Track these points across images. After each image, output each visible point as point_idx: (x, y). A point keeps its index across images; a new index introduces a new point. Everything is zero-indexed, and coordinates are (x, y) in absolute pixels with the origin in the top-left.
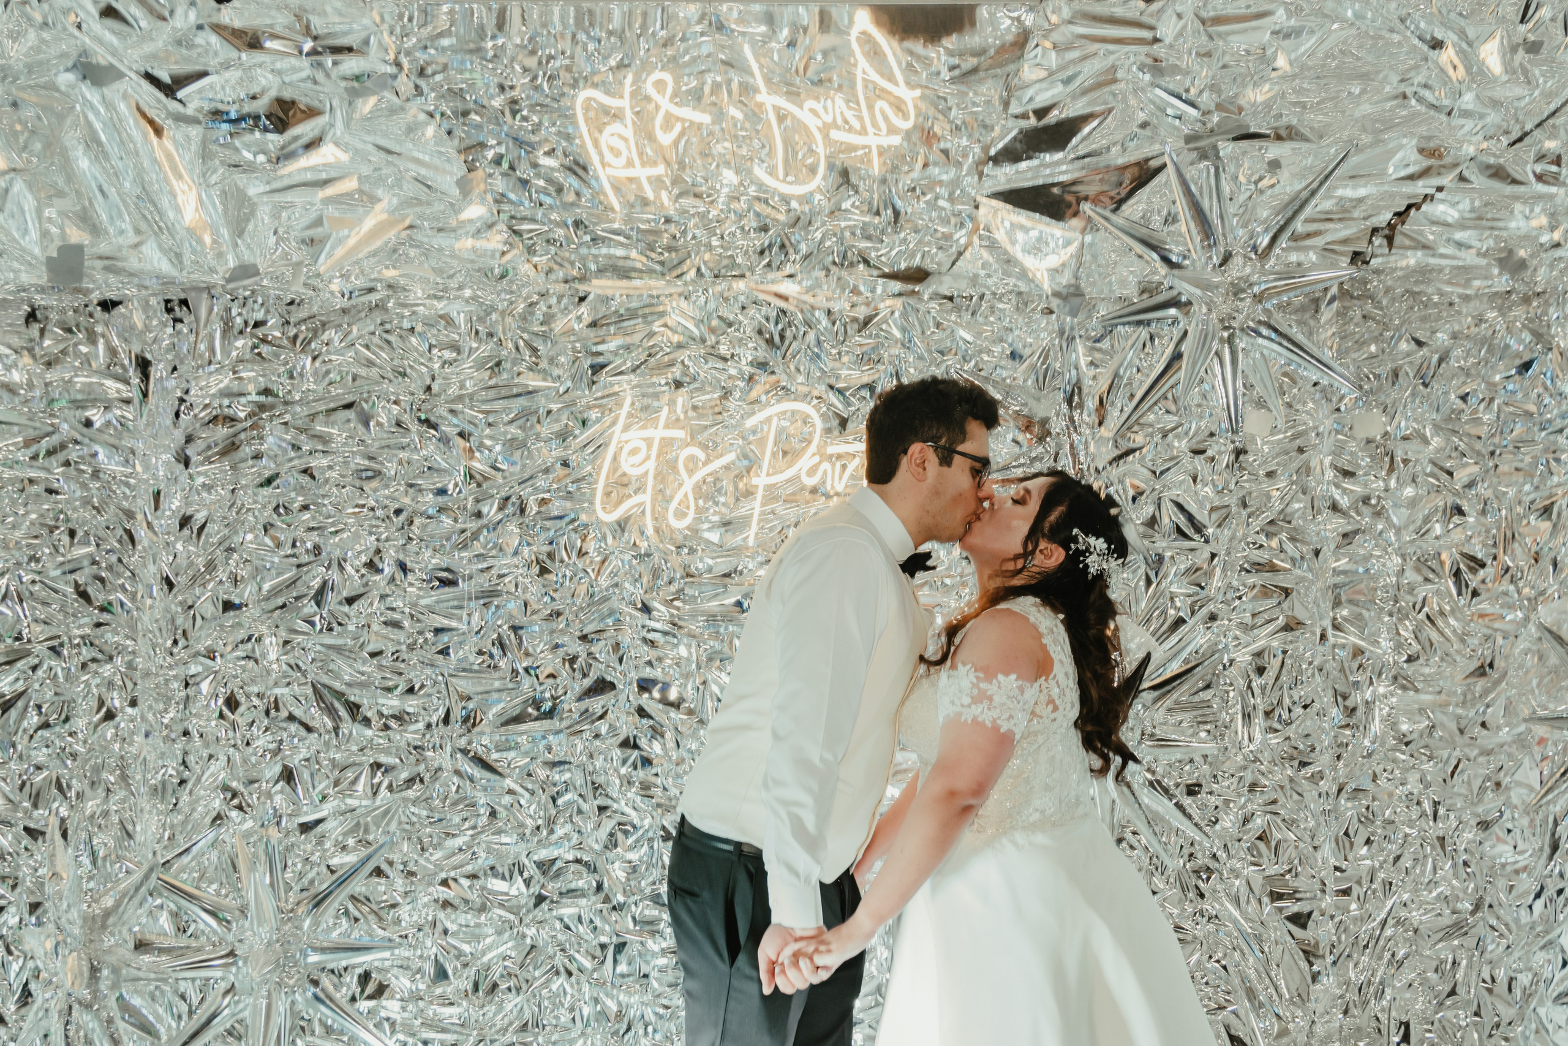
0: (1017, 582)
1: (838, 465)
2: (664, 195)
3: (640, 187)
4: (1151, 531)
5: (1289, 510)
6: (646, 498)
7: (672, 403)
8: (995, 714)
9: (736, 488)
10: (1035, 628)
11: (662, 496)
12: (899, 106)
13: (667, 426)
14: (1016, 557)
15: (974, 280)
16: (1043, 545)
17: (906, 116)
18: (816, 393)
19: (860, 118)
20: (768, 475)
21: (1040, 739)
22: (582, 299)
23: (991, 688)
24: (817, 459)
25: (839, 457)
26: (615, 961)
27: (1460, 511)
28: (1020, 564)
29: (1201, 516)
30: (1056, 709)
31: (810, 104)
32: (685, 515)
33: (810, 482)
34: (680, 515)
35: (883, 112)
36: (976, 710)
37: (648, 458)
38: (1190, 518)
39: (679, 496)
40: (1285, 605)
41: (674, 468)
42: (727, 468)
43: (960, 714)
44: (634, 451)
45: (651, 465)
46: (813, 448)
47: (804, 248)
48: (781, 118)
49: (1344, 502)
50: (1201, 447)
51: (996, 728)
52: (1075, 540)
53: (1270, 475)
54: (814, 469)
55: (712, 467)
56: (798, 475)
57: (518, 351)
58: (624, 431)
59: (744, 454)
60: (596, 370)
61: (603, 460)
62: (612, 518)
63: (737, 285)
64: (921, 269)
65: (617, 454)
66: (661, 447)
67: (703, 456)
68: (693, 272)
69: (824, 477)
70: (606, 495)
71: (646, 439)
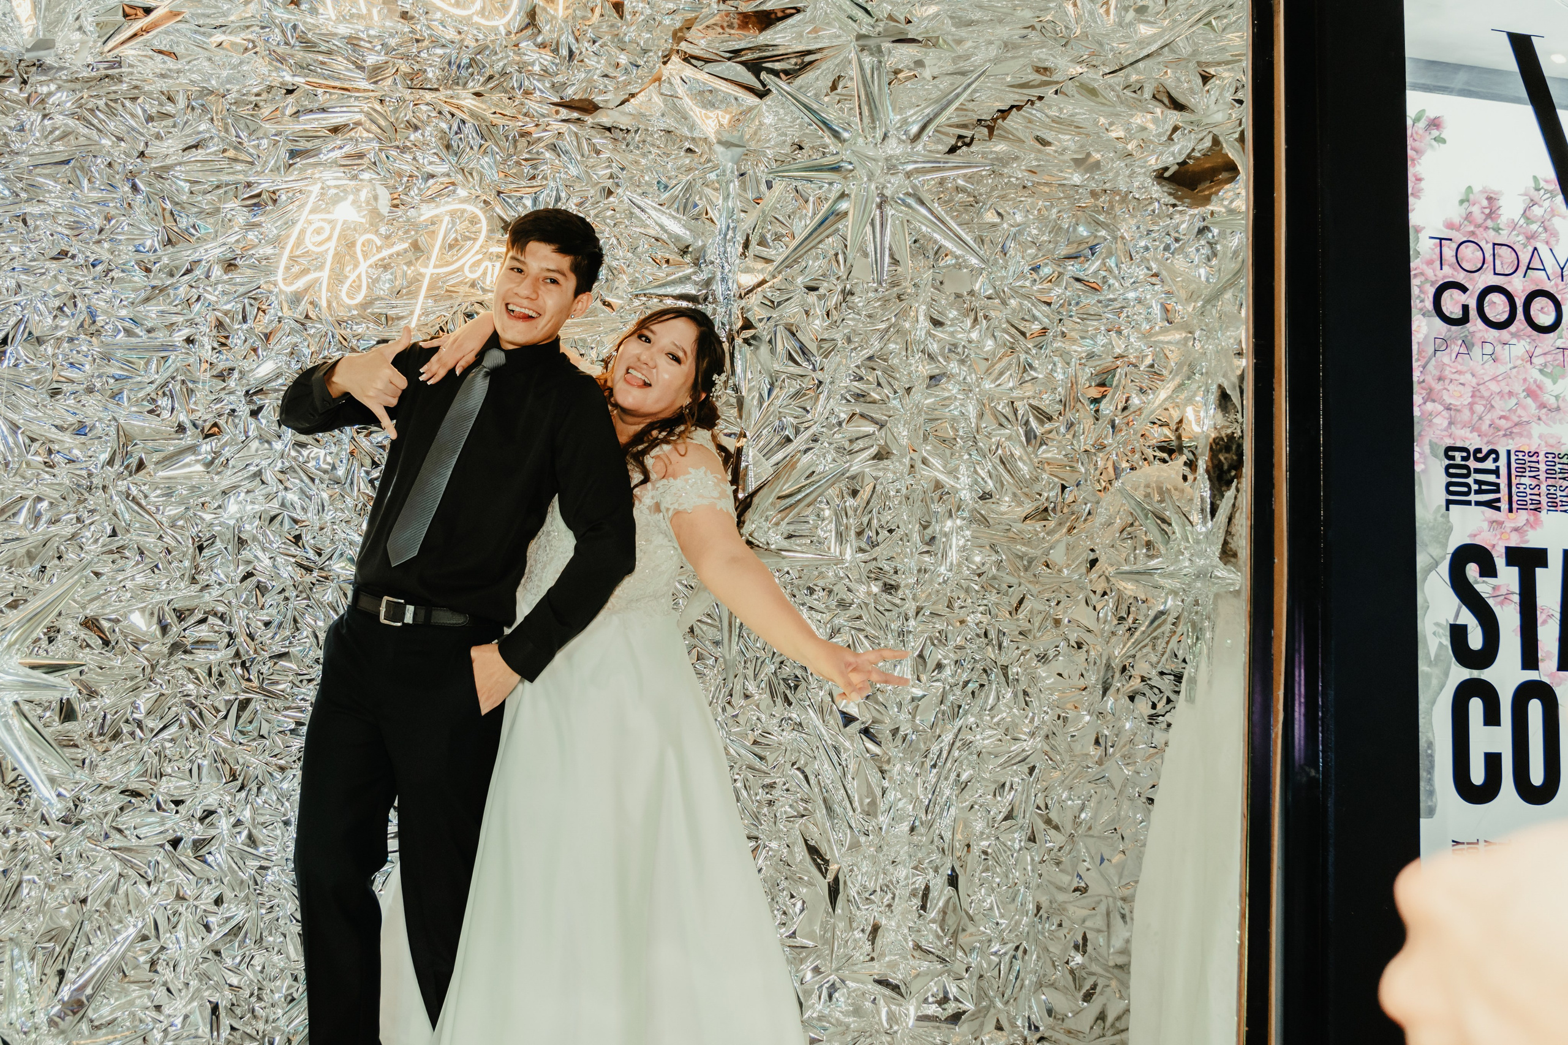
2: (375, 11)
3: (355, 2)
6: (325, 275)
7: (355, 191)
9: (406, 276)
11: (338, 278)
13: (350, 213)
15: (638, 116)
18: (484, 198)
20: (435, 267)
22: (290, 92)
24: (480, 256)
29: (811, 346)
32: (356, 293)
33: (471, 277)
34: (353, 291)
37: (329, 238)
38: (801, 346)
39: (353, 276)
42: (399, 254)
44: (318, 232)
45: (332, 244)
46: (477, 246)
47: (488, 72)
50: (814, 284)
54: (477, 263)
55: (385, 253)
56: (461, 269)
57: (227, 131)
58: (312, 212)
59: (416, 246)
60: (293, 154)
61: (288, 236)
62: (290, 289)
63: (428, 96)
64: (591, 102)
65: (302, 232)
66: (343, 230)
67: (379, 243)
68: (389, 81)
69: (485, 273)
70: (288, 268)
71: (330, 222)
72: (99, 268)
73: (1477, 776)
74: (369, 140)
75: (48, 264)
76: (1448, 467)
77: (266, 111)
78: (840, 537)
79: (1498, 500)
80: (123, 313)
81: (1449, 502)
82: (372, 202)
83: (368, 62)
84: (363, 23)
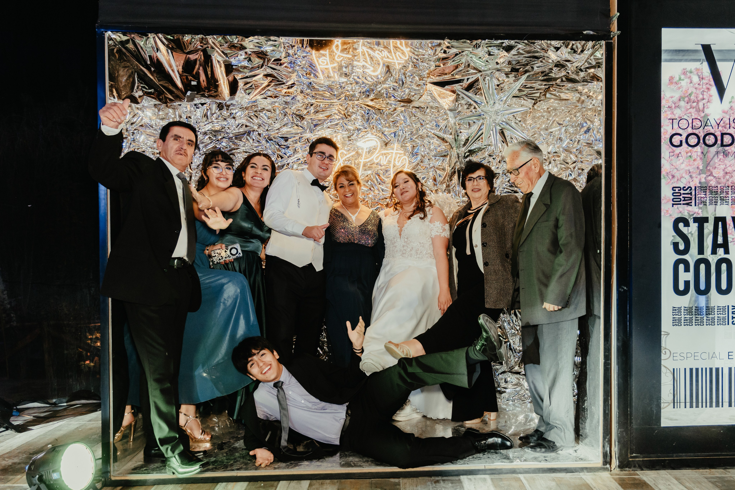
1: (385, 157)
2: (336, 74)
3: (328, 71)
7: (337, 136)
12: (403, 53)
15: (425, 103)
17: (405, 57)
18: (378, 135)
20: (364, 159)
22: (312, 105)
24: (378, 154)
25: (385, 154)
27: (570, 175)
31: (377, 52)
33: (376, 161)
35: (398, 55)
42: (352, 156)
46: (377, 151)
47: (376, 92)
48: (369, 55)
50: (492, 154)
54: (378, 157)
55: (348, 156)
56: (373, 159)
57: (293, 120)
59: (357, 152)
60: (315, 126)
63: (356, 102)
64: (409, 99)
67: (345, 153)
68: (344, 98)
69: (381, 160)
74: (339, 119)
76: (673, 194)
77: (305, 112)
79: (691, 202)
82: (342, 140)
83: (336, 93)
84: (333, 80)
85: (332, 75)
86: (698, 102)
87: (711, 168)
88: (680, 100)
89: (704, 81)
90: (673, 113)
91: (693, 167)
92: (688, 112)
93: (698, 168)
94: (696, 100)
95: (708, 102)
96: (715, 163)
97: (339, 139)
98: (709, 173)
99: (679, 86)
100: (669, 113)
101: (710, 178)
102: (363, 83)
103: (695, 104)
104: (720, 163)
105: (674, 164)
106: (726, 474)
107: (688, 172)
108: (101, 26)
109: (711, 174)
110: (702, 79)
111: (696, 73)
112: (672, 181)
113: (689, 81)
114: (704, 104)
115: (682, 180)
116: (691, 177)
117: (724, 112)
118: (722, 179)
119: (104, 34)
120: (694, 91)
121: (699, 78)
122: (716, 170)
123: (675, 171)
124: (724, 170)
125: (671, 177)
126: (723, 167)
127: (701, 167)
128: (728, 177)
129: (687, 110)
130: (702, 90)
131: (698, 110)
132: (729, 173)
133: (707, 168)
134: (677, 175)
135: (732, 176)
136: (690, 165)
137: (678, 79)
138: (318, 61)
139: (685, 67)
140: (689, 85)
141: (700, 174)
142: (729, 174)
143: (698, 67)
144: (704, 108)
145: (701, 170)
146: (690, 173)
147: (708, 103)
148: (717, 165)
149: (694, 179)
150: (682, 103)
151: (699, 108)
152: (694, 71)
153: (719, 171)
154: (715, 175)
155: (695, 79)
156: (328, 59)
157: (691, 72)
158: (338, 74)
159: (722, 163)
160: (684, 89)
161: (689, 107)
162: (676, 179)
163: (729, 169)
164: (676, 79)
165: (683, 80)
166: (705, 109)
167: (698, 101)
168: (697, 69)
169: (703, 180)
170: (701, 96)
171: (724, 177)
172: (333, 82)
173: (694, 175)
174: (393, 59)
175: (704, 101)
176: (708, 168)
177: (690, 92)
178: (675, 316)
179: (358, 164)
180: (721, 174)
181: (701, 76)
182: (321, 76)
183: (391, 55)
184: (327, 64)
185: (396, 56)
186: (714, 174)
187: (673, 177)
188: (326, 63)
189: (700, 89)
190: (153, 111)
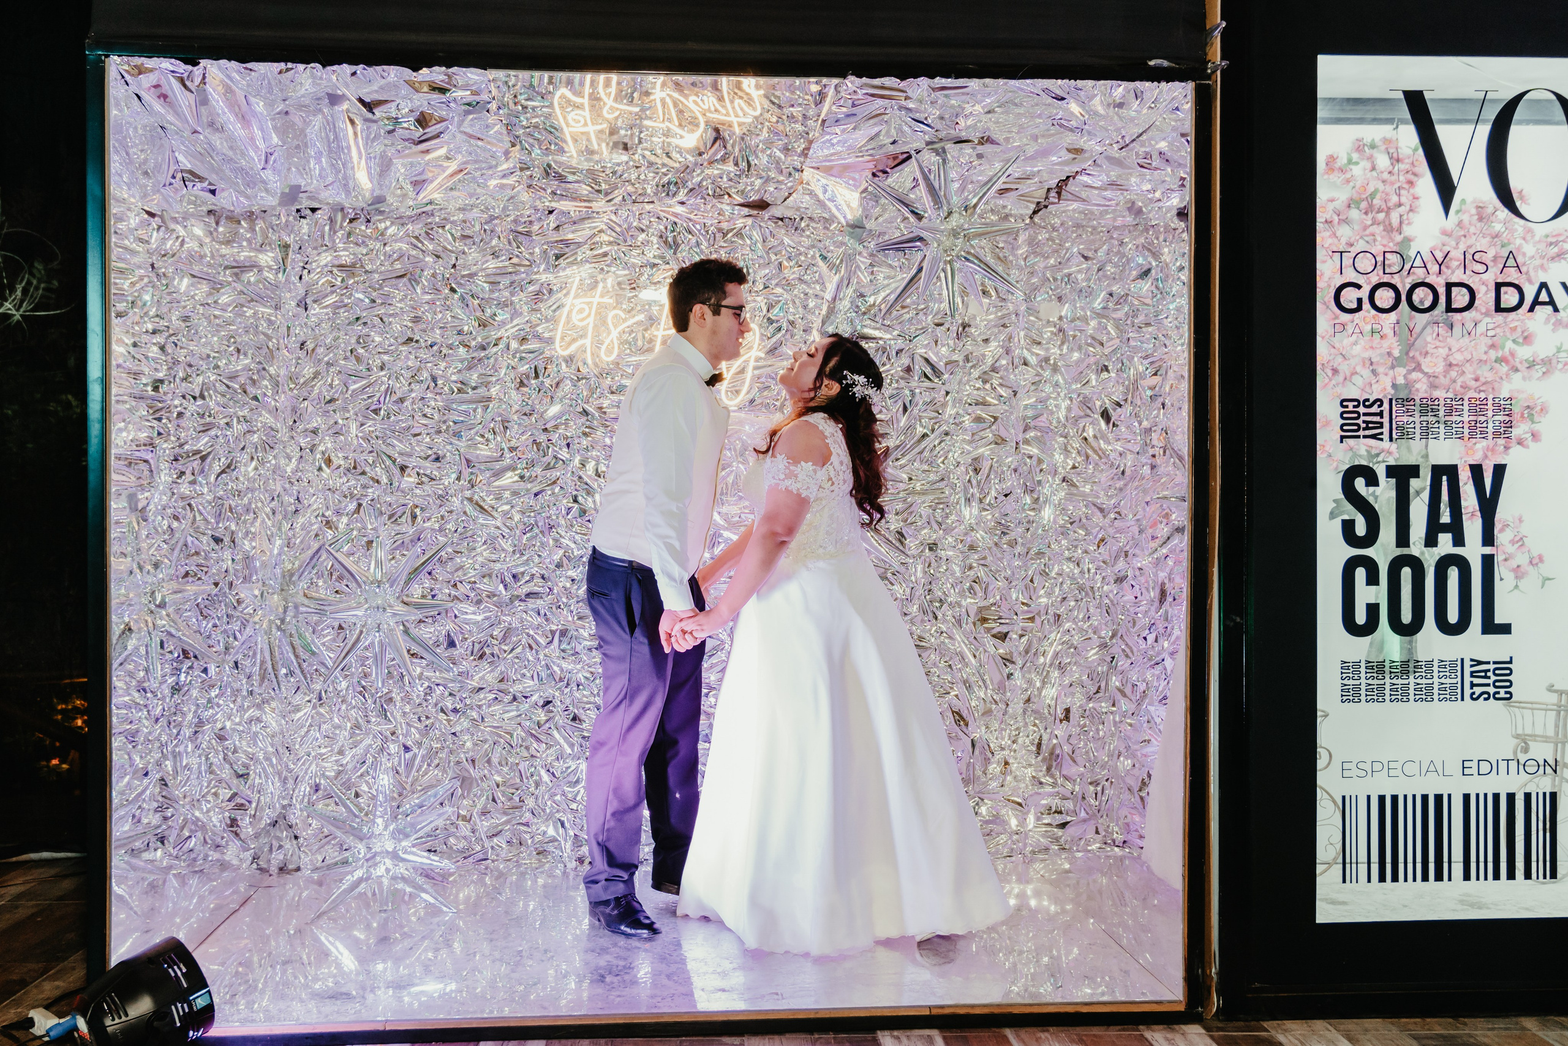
0: (812, 404)
2: (604, 145)
3: (588, 140)
4: (906, 376)
5: (997, 364)
6: (587, 342)
7: (604, 280)
8: (799, 485)
9: (644, 337)
10: (822, 433)
11: (598, 343)
12: (749, 102)
13: (602, 296)
14: (810, 390)
15: (798, 209)
16: (826, 382)
17: (755, 109)
19: (727, 109)
20: (664, 330)
21: (824, 502)
22: (551, 212)
23: (797, 469)
26: (560, 641)
27: (1106, 368)
28: (812, 394)
29: (941, 366)
30: (833, 484)
31: (693, 98)
32: (612, 353)
34: (609, 351)
35: (739, 105)
36: (788, 483)
37: (589, 315)
38: (933, 367)
39: (607, 341)
40: (994, 427)
41: (604, 322)
43: (778, 485)
44: (581, 311)
45: (591, 320)
47: (690, 185)
48: (675, 105)
49: (1033, 360)
50: (941, 321)
51: (799, 495)
52: (845, 378)
53: (986, 341)
55: (629, 323)
57: (510, 244)
58: (574, 298)
60: (558, 257)
61: (560, 316)
62: (566, 353)
63: (648, 207)
64: (763, 201)
65: (570, 312)
66: (597, 309)
67: (623, 316)
68: (620, 198)
70: (562, 339)
71: (588, 303)
72: (435, 348)
73: (1361, 618)
74: (610, 243)
75: (401, 348)
76: (1342, 413)
77: (535, 227)
78: (968, 500)
79: (1382, 434)
80: (454, 378)
81: (1342, 438)
82: (616, 287)
83: (604, 186)
84: (596, 157)
85: (596, 147)
86: (1388, 210)
87: (1417, 354)
88: (1349, 206)
89: (1402, 166)
90: (1334, 235)
91: (1378, 351)
92: (1367, 232)
93: (1389, 354)
94: (1384, 206)
95: (1411, 210)
96: (1427, 343)
97: (609, 285)
98: (1413, 365)
99: (1348, 175)
100: (1328, 234)
101: (1415, 375)
102: (664, 165)
103: (1381, 216)
104: (1438, 344)
105: (1337, 345)
106: (1457, 1028)
107: (1368, 363)
108: (98, 45)
109: (1418, 368)
110: (1398, 160)
111: (1383, 148)
112: (1333, 382)
113: (1368, 165)
114: (1401, 216)
115: (1357, 379)
116: (1374, 372)
117: (1444, 233)
118: (1441, 377)
119: (104, 62)
120: (1381, 186)
121: (1391, 158)
122: (1428, 359)
123: (1340, 359)
124: (1445, 359)
125: (1330, 373)
126: (1443, 352)
127: (1396, 353)
128: (1453, 374)
129: (1365, 228)
130: (1396, 186)
131: (1389, 229)
132: (1457, 365)
133: (1407, 354)
134: (1344, 368)
135: (1464, 372)
136: (1372, 347)
137: (1345, 161)
138: (565, 118)
139: (1360, 136)
140: (1369, 174)
141: (1393, 367)
142: (1457, 369)
143: (1388, 136)
144: (1401, 223)
145: (1396, 359)
146: (1372, 364)
147: (1411, 214)
148: (1430, 348)
149: (1382, 377)
150: (1354, 214)
151: (1390, 224)
152: (1380, 143)
153: (1434, 360)
154: (1426, 370)
155: (1383, 161)
156: (587, 113)
157: (1373, 146)
158: (608, 144)
159: (1442, 344)
160: (1358, 184)
161: (1369, 222)
162: (1340, 378)
163: (1458, 358)
164: (1343, 160)
165: (1357, 163)
166: (1404, 227)
167: (1389, 208)
168: (1387, 141)
169: (1401, 381)
170: (1394, 199)
171: (1446, 372)
172: (597, 162)
173: (1381, 370)
174: (728, 114)
175: (1402, 209)
176: (1411, 355)
177: (1371, 189)
178: (1346, 682)
179: (651, 341)
180: (1440, 368)
181: (1395, 155)
182: (571, 148)
183: (724, 107)
184: (586, 124)
185: (733, 108)
186: (1423, 367)
187: (1335, 371)
188: (583, 122)
189: (1392, 184)
190: (206, 224)
